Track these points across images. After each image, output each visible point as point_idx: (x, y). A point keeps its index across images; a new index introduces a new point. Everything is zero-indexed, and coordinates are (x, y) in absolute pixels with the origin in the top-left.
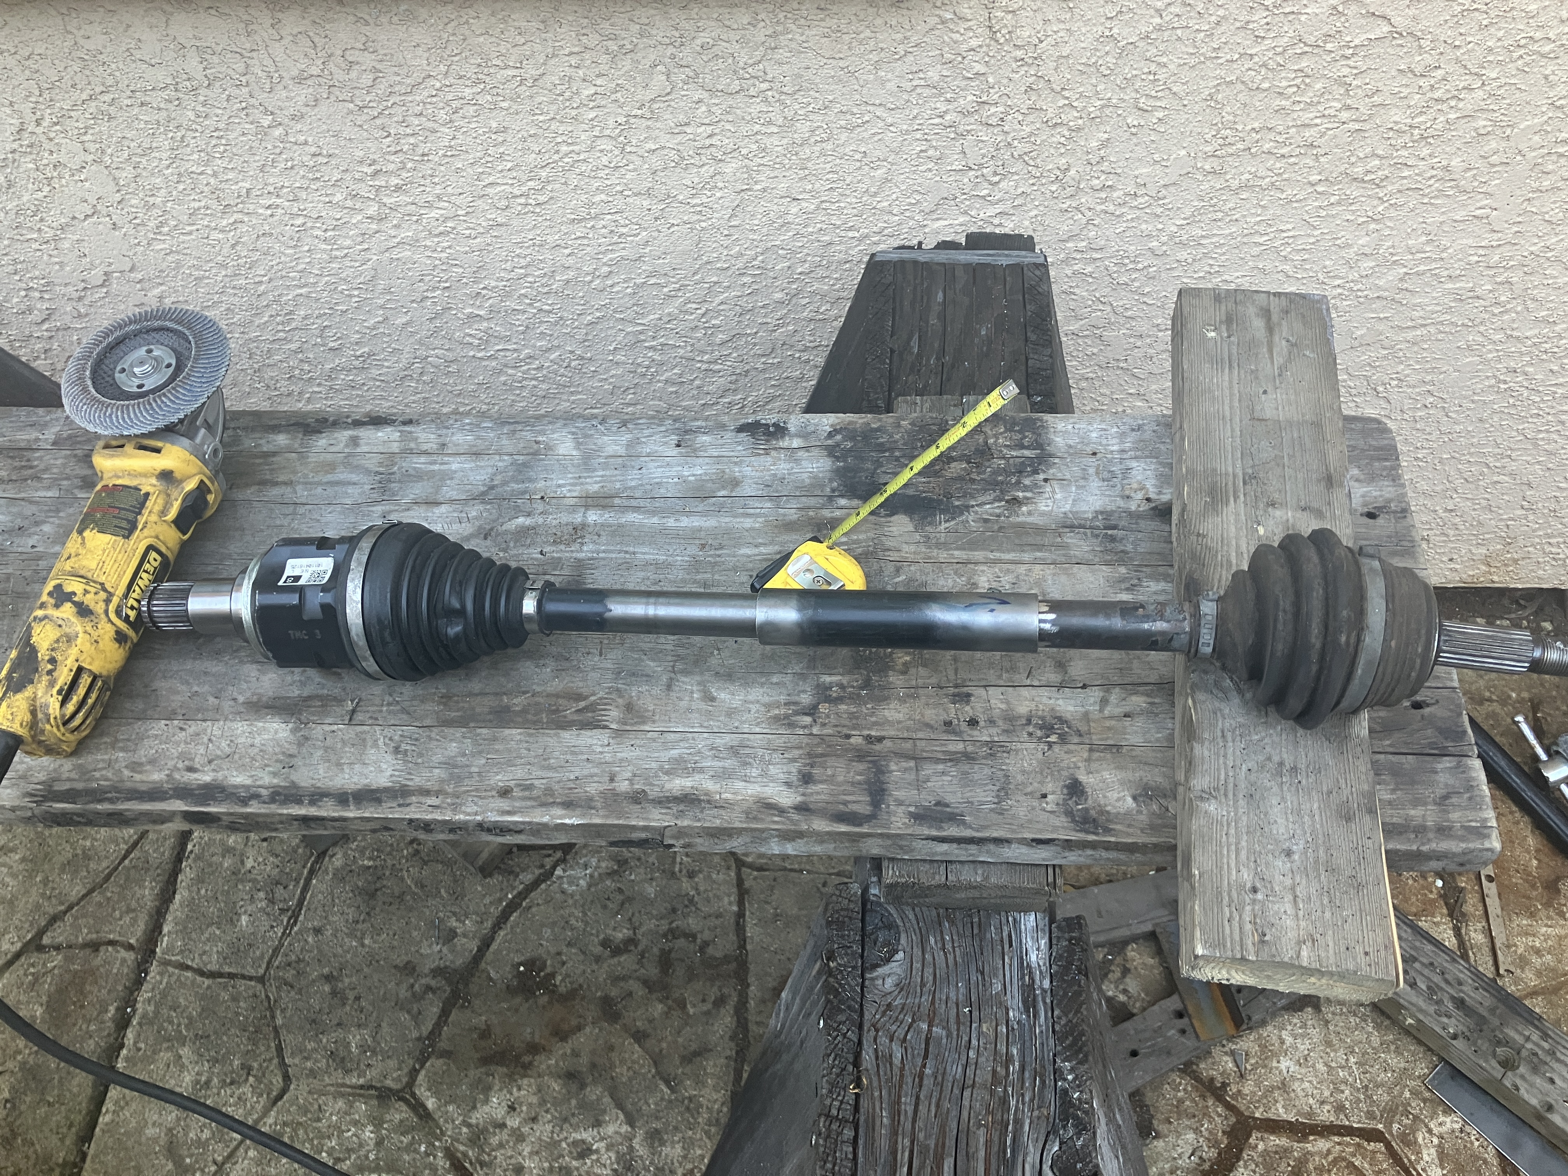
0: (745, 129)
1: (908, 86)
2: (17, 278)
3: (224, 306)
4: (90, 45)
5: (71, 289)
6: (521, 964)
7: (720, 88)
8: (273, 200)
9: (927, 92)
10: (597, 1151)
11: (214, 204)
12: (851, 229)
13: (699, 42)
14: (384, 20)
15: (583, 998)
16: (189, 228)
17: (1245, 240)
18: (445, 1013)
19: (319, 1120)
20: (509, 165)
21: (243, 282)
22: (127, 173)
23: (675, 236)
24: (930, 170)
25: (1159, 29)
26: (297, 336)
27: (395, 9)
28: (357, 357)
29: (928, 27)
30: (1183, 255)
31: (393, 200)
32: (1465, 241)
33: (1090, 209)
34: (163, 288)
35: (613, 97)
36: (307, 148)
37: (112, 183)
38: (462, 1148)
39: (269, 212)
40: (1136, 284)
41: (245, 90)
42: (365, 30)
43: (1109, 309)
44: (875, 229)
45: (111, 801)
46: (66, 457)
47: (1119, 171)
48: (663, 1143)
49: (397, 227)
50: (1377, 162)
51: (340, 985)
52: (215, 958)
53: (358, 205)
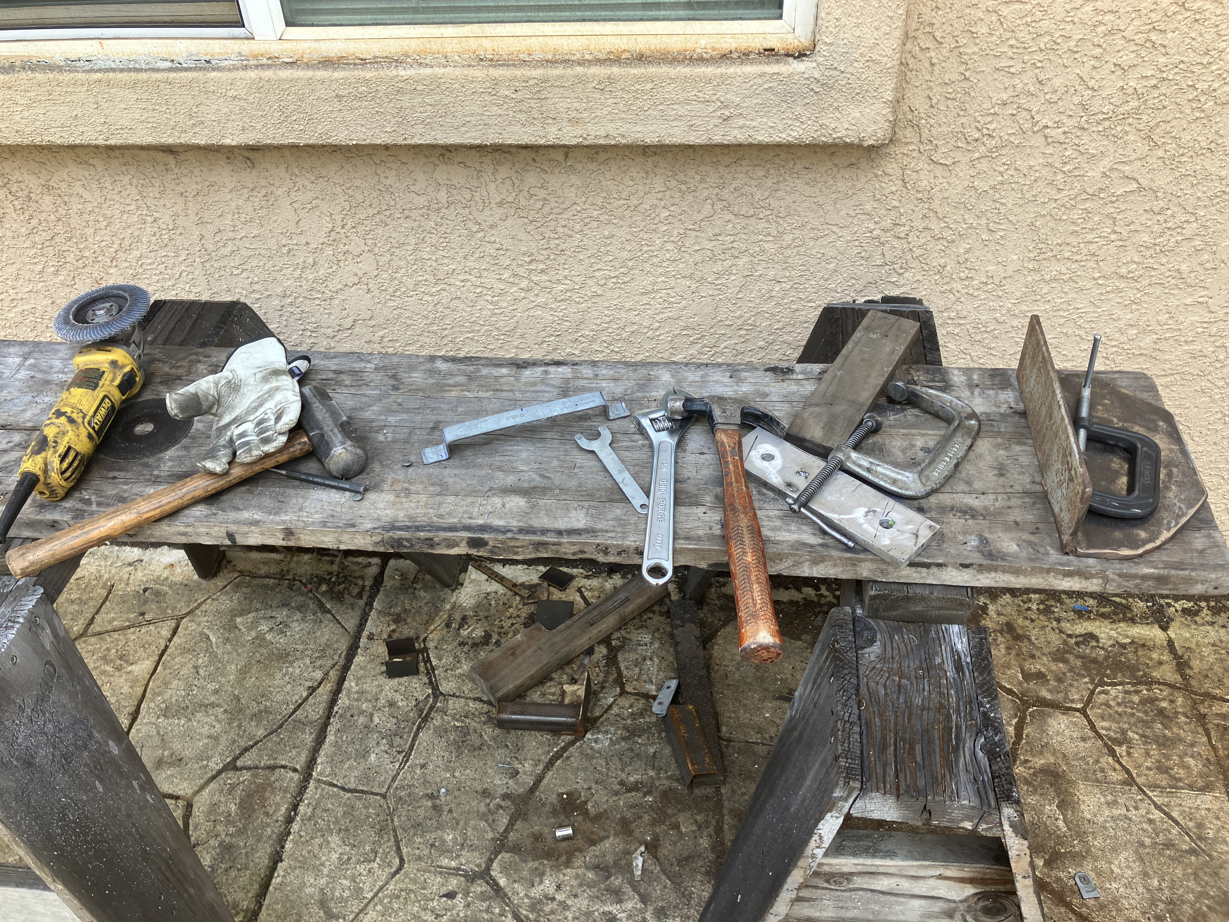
0: (754, 238)
1: (853, 213)
5: (330, 330)
6: (563, 794)
7: (742, 213)
9: (863, 217)
10: (620, 920)
11: (431, 278)
12: (810, 301)
13: (733, 186)
14: (557, 170)
15: (608, 818)
16: (412, 293)
18: (511, 823)
19: (424, 888)
20: (611, 258)
21: (435, 328)
22: (386, 258)
23: (704, 303)
24: (862, 265)
25: (1002, 183)
29: (867, 179)
31: (538, 278)
32: (1193, 318)
33: (958, 291)
34: (386, 331)
35: (679, 218)
36: (494, 245)
37: (375, 265)
39: (463, 284)
40: (986, 341)
41: (467, 210)
42: (545, 176)
43: (968, 357)
47: (977, 268)
48: (666, 916)
49: (537, 295)
50: (1135, 266)
51: (438, 802)
52: (353, 780)
53: (516, 281)
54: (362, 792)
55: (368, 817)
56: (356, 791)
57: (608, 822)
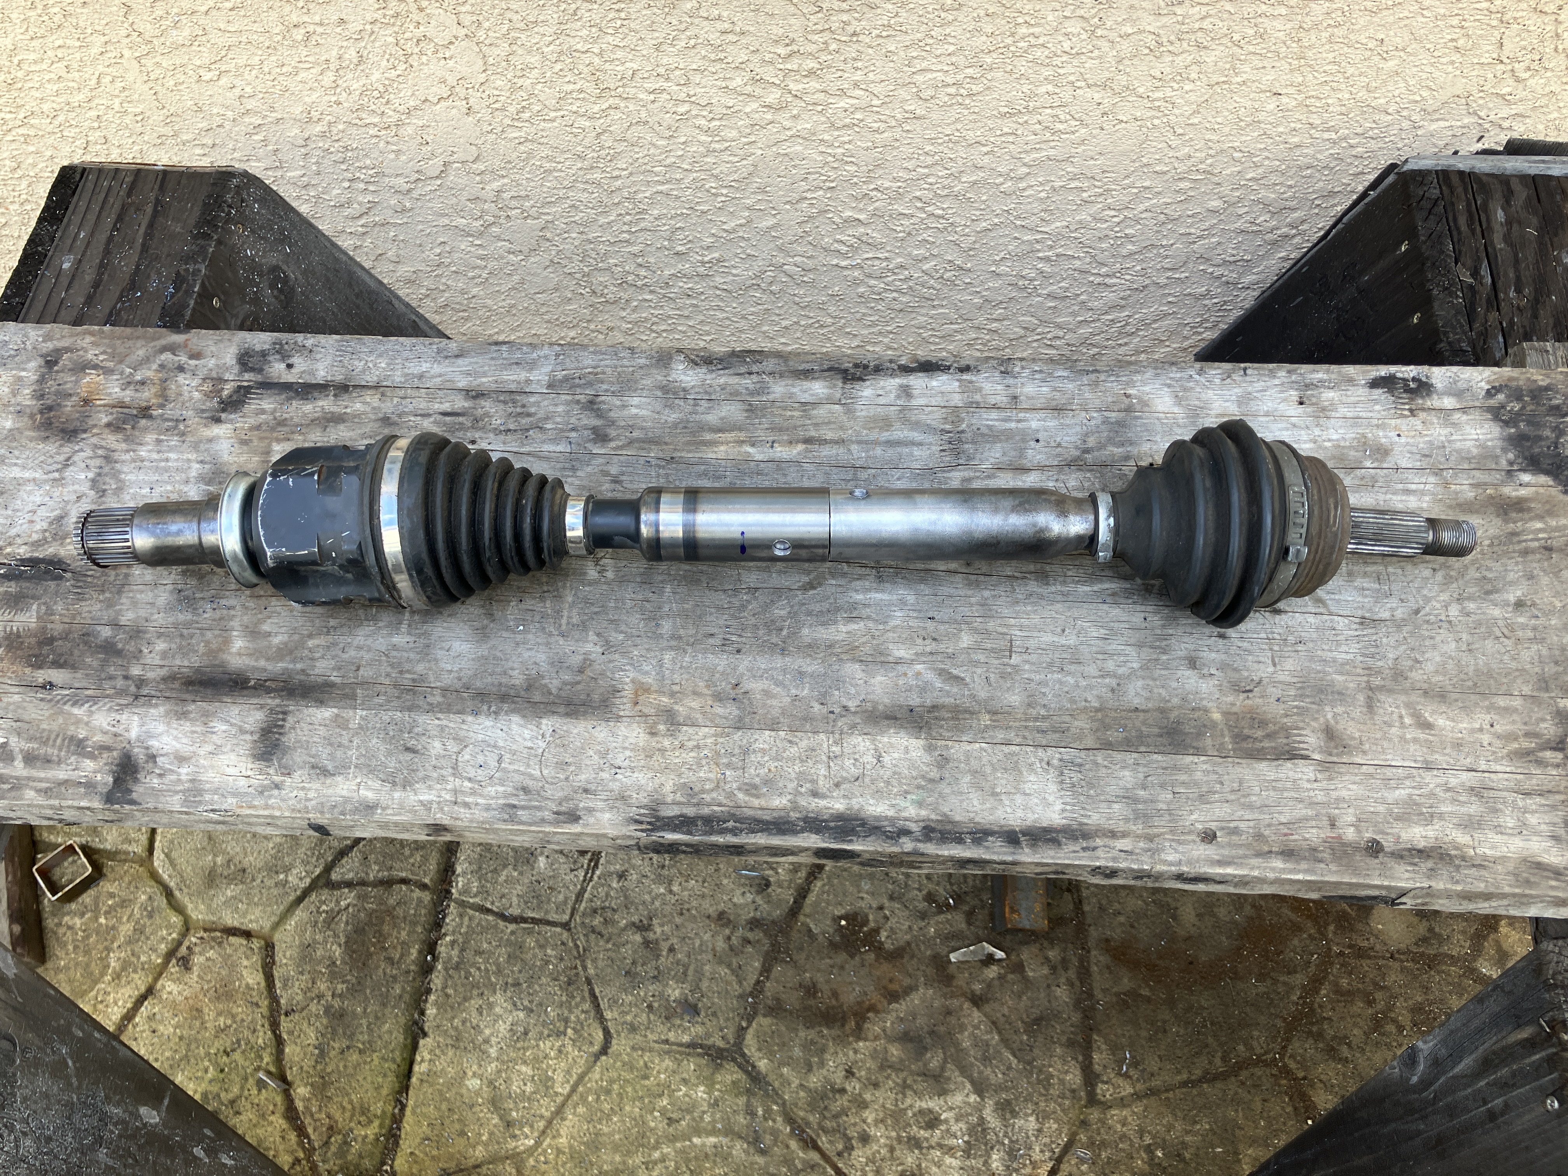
2: (344, 167)
5: (401, 180)
6: (841, 918)
8: (661, 83)
10: (946, 1121)
11: (590, 87)
15: (913, 956)
16: (553, 114)
18: (766, 970)
19: (646, 1077)
20: (952, 48)
22: (502, 50)
24: (1452, 62)
26: (641, 238)
28: (703, 263)
31: (800, 86)
34: (506, 181)
36: (720, 26)
37: (481, 62)
38: (802, 1114)
39: (652, 97)
45: (734, 832)
46: (568, 403)
48: (1015, 1114)
51: (651, 936)
52: (515, 900)
53: (758, 91)
54: (534, 921)
55: (547, 963)
56: (524, 920)
57: (914, 961)
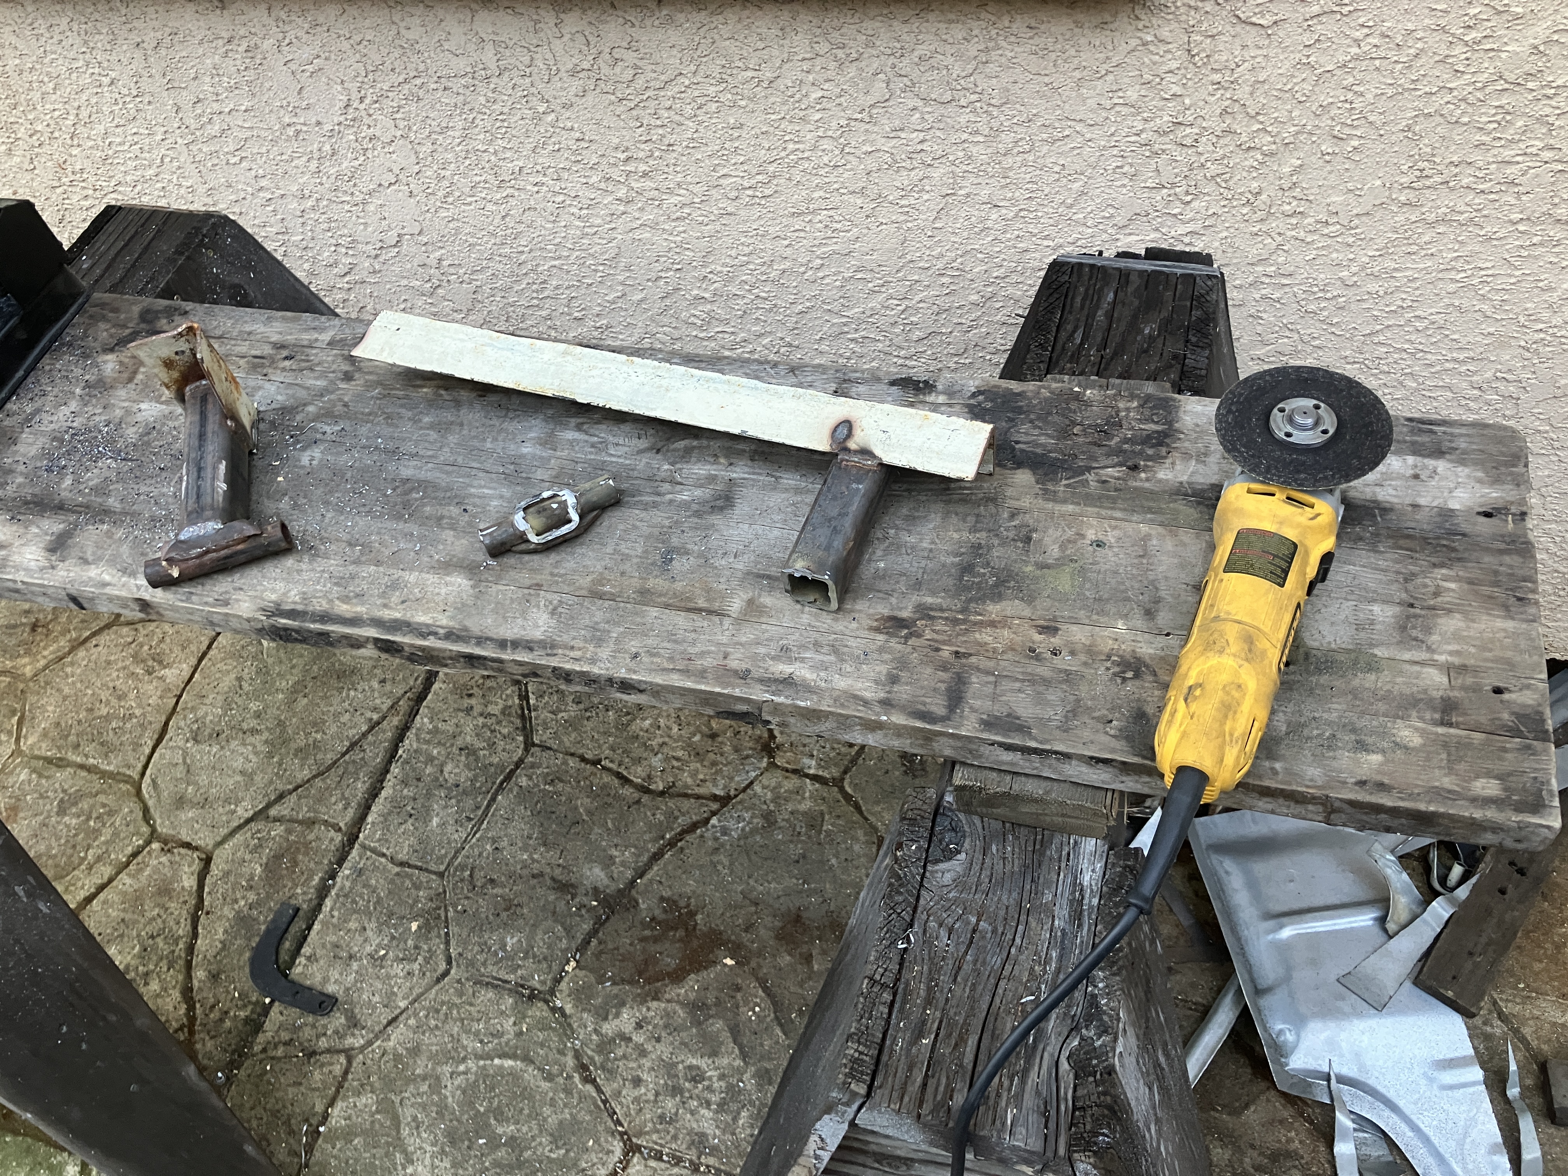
0: (953, 137)
1: (1108, 104)
2: (330, 234)
3: (491, 272)
4: (411, 35)
5: (370, 247)
7: (933, 96)
8: (540, 178)
9: (1125, 110)
10: (709, 1079)
12: (1046, 238)
14: (648, 22)
16: (469, 199)
17: (1440, 275)
21: (508, 250)
22: (427, 148)
23: (883, 234)
25: (1356, 58)
27: (657, 14)
29: (1129, 48)
30: (1373, 286)
31: (640, 185)
33: (1280, 234)
34: (443, 251)
35: (838, 101)
36: (572, 133)
37: (413, 157)
38: (589, 1052)
39: (536, 189)
40: (1325, 313)
41: (528, 80)
42: (630, 31)
43: (1296, 337)
44: (1070, 240)
45: (322, 622)
47: (1311, 198)
49: (641, 209)
52: (406, 850)
53: (610, 188)
54: (415, 867)
55: (417, 902)
56: (408, 865)
